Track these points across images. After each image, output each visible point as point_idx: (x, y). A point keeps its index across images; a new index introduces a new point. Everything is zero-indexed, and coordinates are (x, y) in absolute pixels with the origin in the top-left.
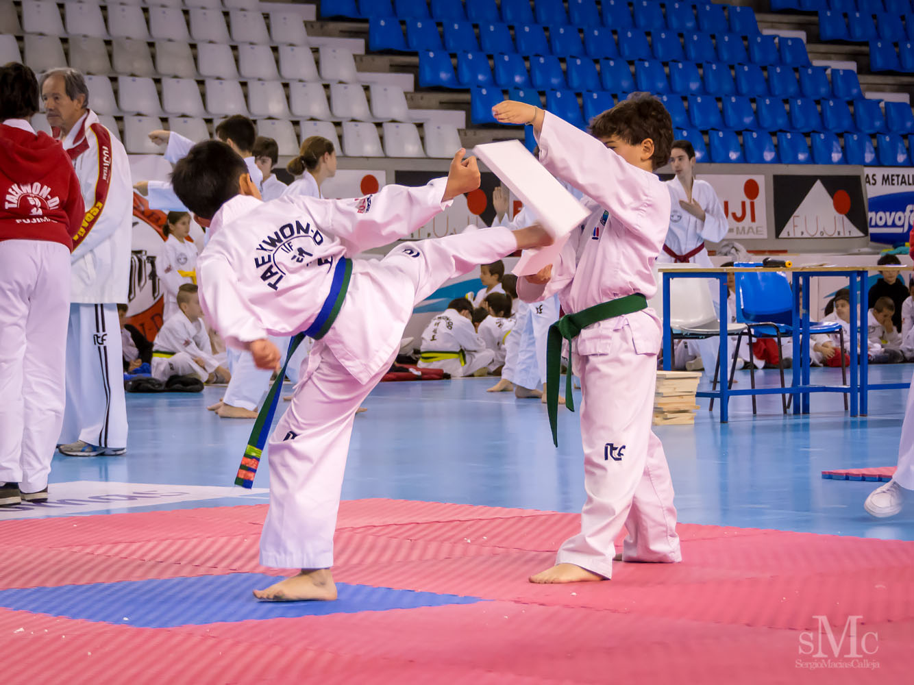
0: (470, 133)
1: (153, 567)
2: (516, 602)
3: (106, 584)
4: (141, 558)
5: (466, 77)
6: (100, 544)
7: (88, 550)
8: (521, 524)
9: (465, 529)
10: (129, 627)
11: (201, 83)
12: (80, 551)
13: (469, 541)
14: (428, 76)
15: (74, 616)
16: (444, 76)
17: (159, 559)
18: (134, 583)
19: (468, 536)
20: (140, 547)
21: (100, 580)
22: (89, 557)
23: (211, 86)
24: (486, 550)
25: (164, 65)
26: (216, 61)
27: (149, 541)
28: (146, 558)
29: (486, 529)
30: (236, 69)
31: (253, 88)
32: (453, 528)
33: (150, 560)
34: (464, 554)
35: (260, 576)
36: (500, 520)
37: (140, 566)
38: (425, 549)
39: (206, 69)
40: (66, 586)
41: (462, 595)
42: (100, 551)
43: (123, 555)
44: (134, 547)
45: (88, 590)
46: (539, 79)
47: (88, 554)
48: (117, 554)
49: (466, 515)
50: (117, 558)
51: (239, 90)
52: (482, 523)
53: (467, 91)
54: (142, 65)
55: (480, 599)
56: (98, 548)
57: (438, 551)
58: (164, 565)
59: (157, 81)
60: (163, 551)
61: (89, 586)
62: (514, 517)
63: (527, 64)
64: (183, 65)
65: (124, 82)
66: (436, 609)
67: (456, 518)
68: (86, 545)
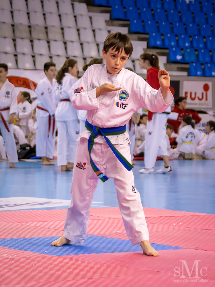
0: (168, 65)
1: (54, 232)
2: (196, 249)
3: (37, 238)
4: (49, 228)
5: (167, 43)
6: (33, 222)
7: (28, 224)
8: (194, 218)
9: (173, 220)
10: (47, 255)
11: (65, 43)
12: (25, 225)
13: (175, 225)
14: (152, 43)
15: (26, 250)
16: (159, 43)
17: (56, 229)
18: (47, 238)
19: (174, 223)
20: (48, 224)
21: (34, 236)
22: (29, 227)
23: (69, 45)
24: (182, 228)
25: (51, 36)
26: (71, 35)
27: (51, 221)
28: (51, 228)
29: (181, 220)
30: (79, 39)
31: (85, 45)
32: (168, 219)
33: (52, 229)
34: (173, 229)
35: (96, 236)
36: (186, 217)
37: (49, 231)
38: (158, 228)
39: (67, 38)
40: (21, 238)
41: (174, 246)
42: (33, 225)
43: (42, 226)
44: (45, 223)
45: (30, 240)
46: (195, 45)
47: (28, 226)
48: (39, 226)
49: (173, 214)
50: (40, 228)
51: (79, 46)
52: (179, 217)
53: (167, 49)
54: (42, 36)
55: (182, 248)
56: (32, 224)
57: (163, 228)
58: (58, 231)
59: (48, 42)
60: (57, 225)
61: (29, 238)
62: (191, 216)
63: (191, 39)
64: (58, 37)
65: (36, 42)
66: (165, 251)
67: (169, 215)
68: (27, 222)
